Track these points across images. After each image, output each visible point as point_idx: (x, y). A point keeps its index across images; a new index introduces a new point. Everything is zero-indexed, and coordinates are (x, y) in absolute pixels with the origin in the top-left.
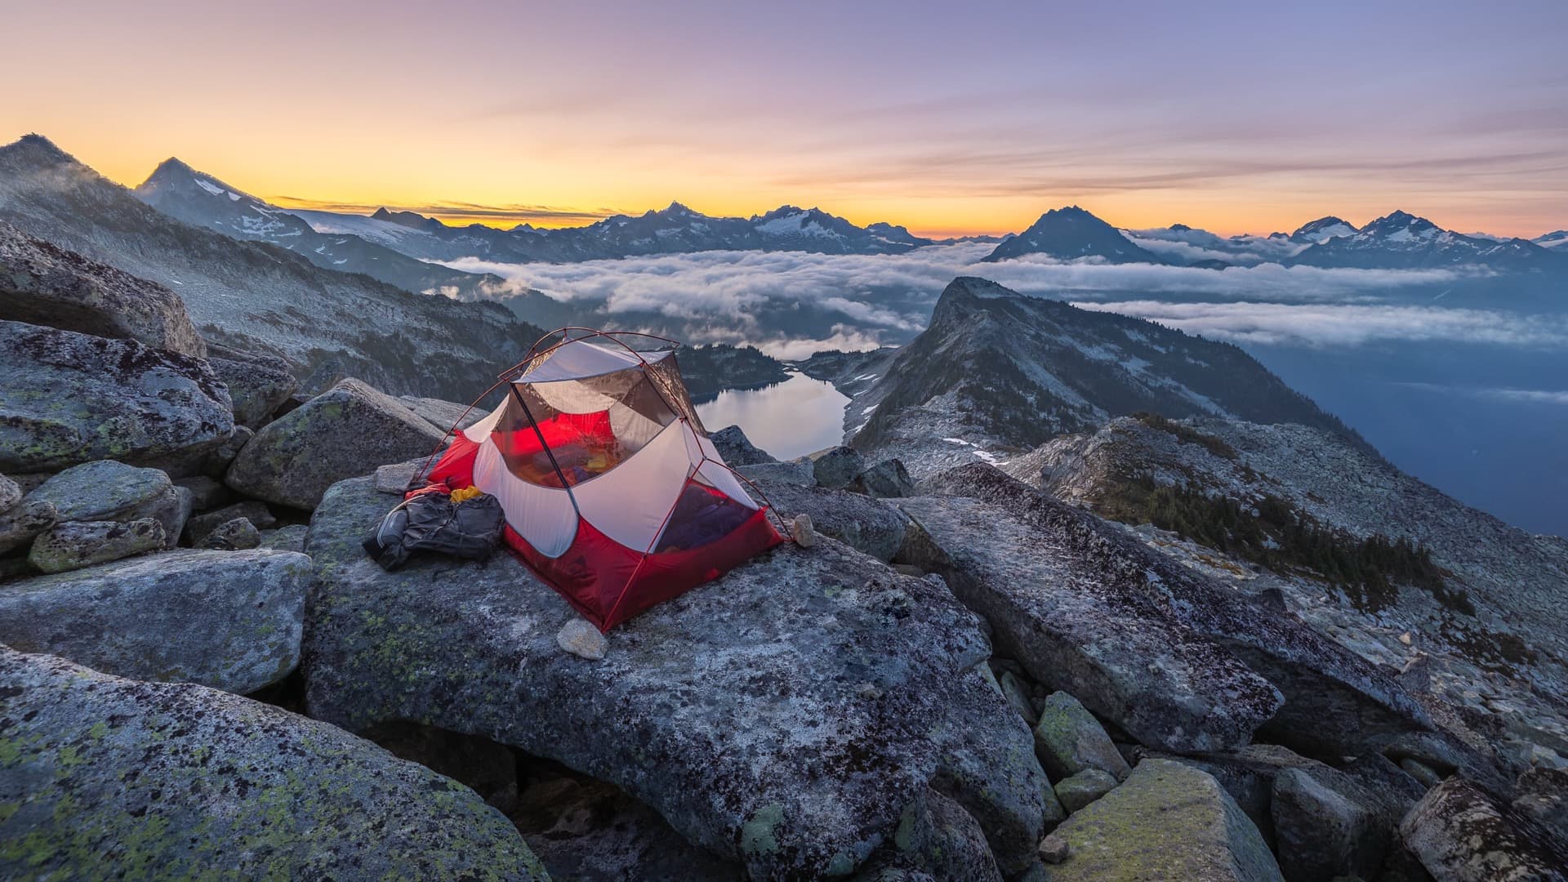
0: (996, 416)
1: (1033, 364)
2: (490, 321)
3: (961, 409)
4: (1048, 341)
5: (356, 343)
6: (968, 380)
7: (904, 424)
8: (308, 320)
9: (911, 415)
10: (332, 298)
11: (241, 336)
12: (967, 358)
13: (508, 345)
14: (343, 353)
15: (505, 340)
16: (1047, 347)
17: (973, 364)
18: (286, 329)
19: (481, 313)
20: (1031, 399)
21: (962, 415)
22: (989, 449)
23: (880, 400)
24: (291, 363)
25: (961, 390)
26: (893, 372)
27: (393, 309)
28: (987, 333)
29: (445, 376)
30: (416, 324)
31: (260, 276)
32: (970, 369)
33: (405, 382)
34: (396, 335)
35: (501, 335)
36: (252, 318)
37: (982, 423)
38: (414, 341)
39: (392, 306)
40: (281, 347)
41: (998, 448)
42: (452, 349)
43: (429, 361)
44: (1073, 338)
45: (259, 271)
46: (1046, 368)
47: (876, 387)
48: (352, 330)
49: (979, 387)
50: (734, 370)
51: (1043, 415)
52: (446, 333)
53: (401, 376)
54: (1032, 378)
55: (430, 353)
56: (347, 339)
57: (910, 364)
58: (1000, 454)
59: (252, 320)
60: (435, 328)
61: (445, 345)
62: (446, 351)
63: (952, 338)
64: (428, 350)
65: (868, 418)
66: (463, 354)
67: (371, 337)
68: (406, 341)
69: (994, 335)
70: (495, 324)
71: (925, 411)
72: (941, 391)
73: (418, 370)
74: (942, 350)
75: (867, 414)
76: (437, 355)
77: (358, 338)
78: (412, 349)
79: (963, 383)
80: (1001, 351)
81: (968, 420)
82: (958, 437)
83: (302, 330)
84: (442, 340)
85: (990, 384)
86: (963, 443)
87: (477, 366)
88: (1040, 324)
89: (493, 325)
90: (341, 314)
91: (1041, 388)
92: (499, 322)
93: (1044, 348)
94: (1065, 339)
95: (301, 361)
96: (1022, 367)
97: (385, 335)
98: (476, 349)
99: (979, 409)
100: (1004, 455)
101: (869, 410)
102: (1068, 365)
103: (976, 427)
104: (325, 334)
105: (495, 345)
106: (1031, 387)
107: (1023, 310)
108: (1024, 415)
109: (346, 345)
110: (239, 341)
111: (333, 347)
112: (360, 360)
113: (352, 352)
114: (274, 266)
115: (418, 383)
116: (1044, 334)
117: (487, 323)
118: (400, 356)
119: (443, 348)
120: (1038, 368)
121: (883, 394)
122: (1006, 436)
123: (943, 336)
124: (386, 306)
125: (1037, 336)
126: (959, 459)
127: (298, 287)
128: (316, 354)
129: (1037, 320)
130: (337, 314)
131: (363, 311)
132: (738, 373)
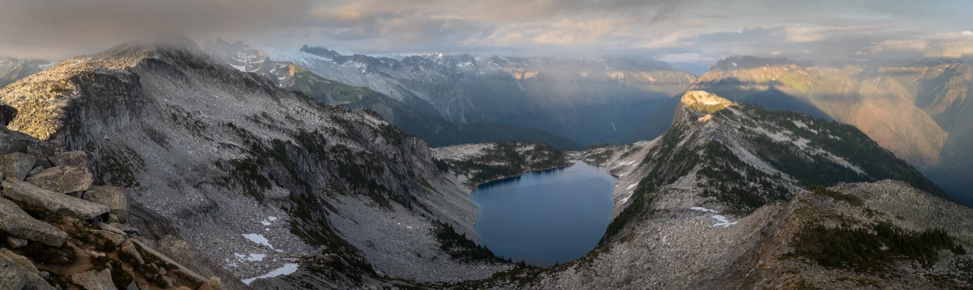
0: (723, 189)
1: (742, 149)
2: (368, 123)
3: (700, 185)
4: (750, 132)
5: (295, 136)
6: (702, 164)
7: (662, 199)
8: (272, 121)
9: (666, 192)
10: (284, 107)
11: (243, 130)
12: (698, 148)
13: (379, 140)
14: (289, 142)
15: (376, 136)
16: (749, 136)
17: (704, 153)
18: (262, 126)
19: (363, 118)
20: (743, 174)
21: (701, 190)
22: (723, 214)
23: (641, 178)
24: (265, 147)
25: (699, 172)
26: (648, 159)
27: (314, 114)
28: (712, 131)
29: (342, 160)
30: (326, 125)
31: (251, 93)
32: (703, 156)
33: (319, 162)
34: (316, 132)
35: (375, 132)
36: (247, 118)
37: (714, 195)
38: (326, 136)
39: (313, 112)
40: (260, 137)
41: (728, 213)
42: (346, 142)
43: (333, 150)
44: (764, 128)
45: (250, 90)
46: (750, 151)
47: (635, 171)
48: (293, 127)
49: (709, 168)
50: (533, 159)
51: (752, 184)
52: (343, 131)
53: (317, 159)
54: (743, 159)
55: (334, 144)
56: (290, 133)
57: (660, 152)
58: (729, 216)
59: (247, 119)
60: (337, 127)
61: (342, 140)
62: (343, 143)
63: (689, 134)
64: (333, 142)
65: (631, 193)
66: (351, 145)
67: (303, 132)
68: (321, 136)
69: (716, 132)
70: (372, 125)
71: (676, 189)
72: (684, 173)
73: (326, 154)
74: (682, 143)
75: (631, 189)
76: (338, 146)
77: (296, 133)
78: (324, 141)
79: (698, 167)
80: (721, 142)
81: (705, 194)
82: (701, 206)
83: (269, 127)
84: (341, 136)
85: (717, 166)
86: (704, 210)
87: (361, 154)
88: (743, 121)
89: (370, 126)
90: (288, 117)
91: (748, 165)
92: (374, 124)
93: (747, 137)
94: (760, 130)
95: (269, 146)
96: (735, 152)
97: (310, 131)
98: (360, 143)
99: (711, 184)
100: (732, 217)
101: (631, 186)
102: (763, 146)
103: (711, 198)
104: (280, 129)
105: (371, 139)
106: (743, 165)
107: (732, 112)
108: (740, 187)
109: (290, 137)
110: (242, 133)
111: (284, 138)
112: (297, 147)
113: (293, 142)
114: (258, 87)
115: (326, 163)
116: (746, 127)
117: (367, 125)
118: (317, 145)
119: (341, 141)
120: (744, 151)
121: (642, 175)
122: (731, 202)
123: (681, 133)
124: (311, 113)
125: (742, 129)
126: (704, 223)
127: (267, 99)
128: (276, 142)
129: (741, 118)
130: (286, 117)
131: (299, 115)
132: (535, 161)
